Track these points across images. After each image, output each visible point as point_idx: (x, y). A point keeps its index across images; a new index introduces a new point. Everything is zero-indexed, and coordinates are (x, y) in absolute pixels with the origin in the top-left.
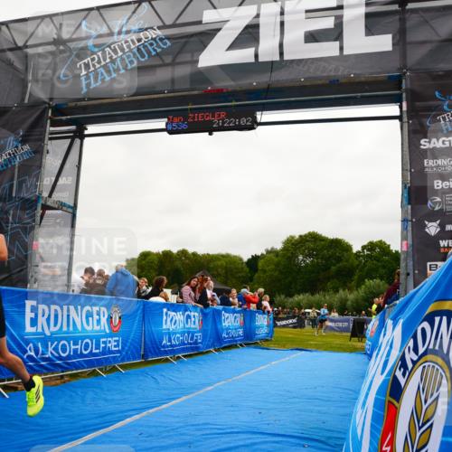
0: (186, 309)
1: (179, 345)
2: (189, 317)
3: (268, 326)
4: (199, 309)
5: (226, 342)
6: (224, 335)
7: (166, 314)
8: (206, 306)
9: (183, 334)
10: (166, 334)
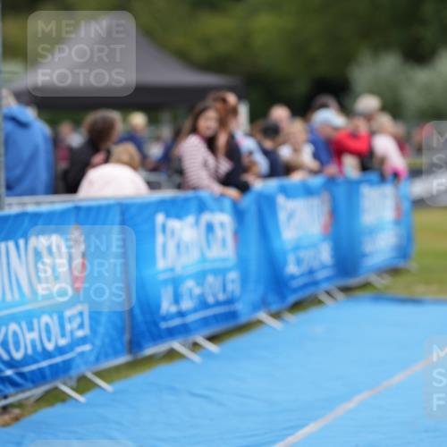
0: (202, 207)
1: (195, 310)
2: (210, 228)
3: (398, 221)
4: (227, 204)
5: (295, 290)
6: (292, 269)
7: (164, 227)
8: (244, 188)
9: (200, 277)
10: (165, 282)
